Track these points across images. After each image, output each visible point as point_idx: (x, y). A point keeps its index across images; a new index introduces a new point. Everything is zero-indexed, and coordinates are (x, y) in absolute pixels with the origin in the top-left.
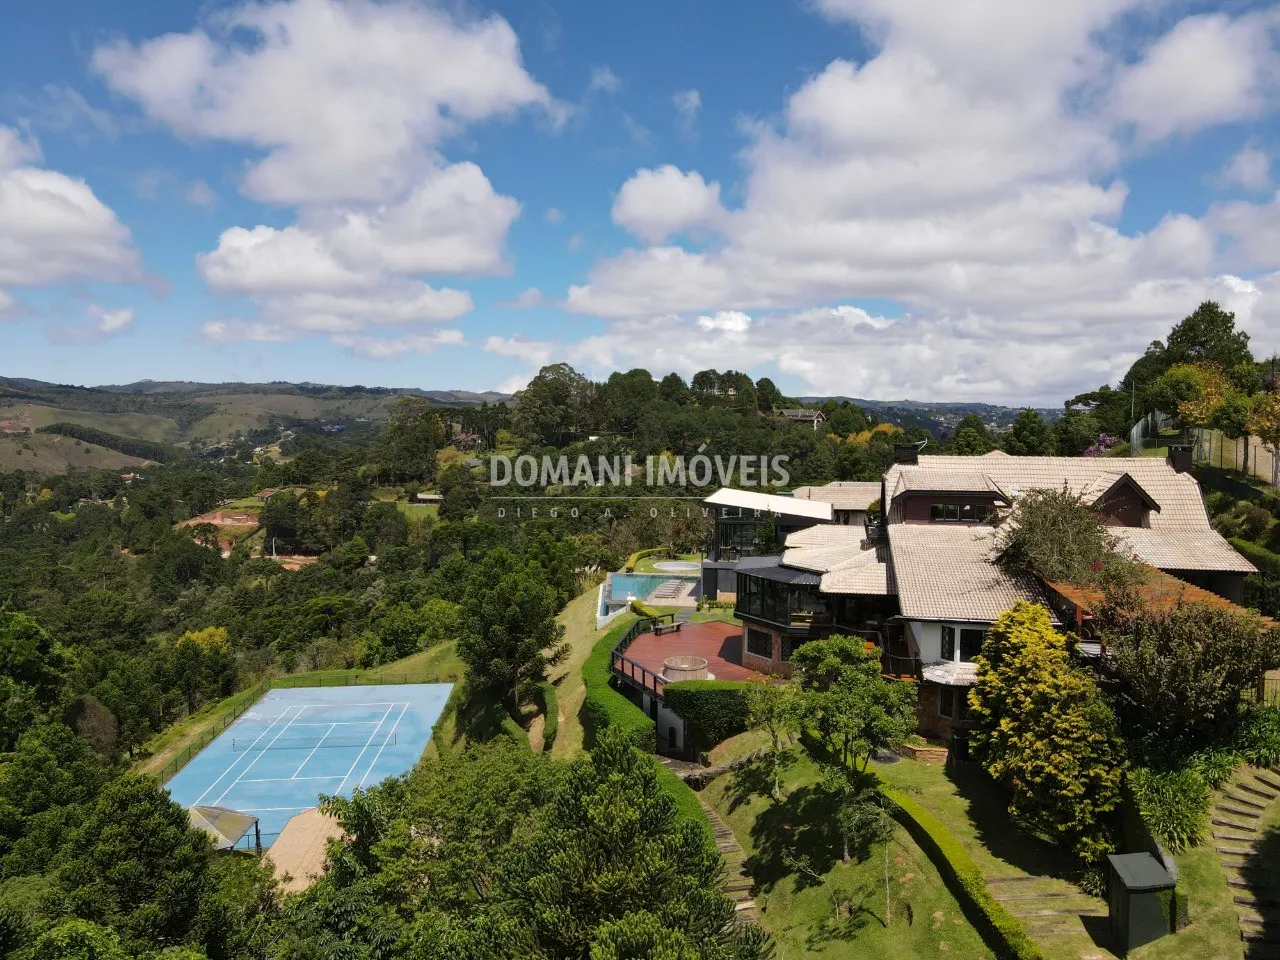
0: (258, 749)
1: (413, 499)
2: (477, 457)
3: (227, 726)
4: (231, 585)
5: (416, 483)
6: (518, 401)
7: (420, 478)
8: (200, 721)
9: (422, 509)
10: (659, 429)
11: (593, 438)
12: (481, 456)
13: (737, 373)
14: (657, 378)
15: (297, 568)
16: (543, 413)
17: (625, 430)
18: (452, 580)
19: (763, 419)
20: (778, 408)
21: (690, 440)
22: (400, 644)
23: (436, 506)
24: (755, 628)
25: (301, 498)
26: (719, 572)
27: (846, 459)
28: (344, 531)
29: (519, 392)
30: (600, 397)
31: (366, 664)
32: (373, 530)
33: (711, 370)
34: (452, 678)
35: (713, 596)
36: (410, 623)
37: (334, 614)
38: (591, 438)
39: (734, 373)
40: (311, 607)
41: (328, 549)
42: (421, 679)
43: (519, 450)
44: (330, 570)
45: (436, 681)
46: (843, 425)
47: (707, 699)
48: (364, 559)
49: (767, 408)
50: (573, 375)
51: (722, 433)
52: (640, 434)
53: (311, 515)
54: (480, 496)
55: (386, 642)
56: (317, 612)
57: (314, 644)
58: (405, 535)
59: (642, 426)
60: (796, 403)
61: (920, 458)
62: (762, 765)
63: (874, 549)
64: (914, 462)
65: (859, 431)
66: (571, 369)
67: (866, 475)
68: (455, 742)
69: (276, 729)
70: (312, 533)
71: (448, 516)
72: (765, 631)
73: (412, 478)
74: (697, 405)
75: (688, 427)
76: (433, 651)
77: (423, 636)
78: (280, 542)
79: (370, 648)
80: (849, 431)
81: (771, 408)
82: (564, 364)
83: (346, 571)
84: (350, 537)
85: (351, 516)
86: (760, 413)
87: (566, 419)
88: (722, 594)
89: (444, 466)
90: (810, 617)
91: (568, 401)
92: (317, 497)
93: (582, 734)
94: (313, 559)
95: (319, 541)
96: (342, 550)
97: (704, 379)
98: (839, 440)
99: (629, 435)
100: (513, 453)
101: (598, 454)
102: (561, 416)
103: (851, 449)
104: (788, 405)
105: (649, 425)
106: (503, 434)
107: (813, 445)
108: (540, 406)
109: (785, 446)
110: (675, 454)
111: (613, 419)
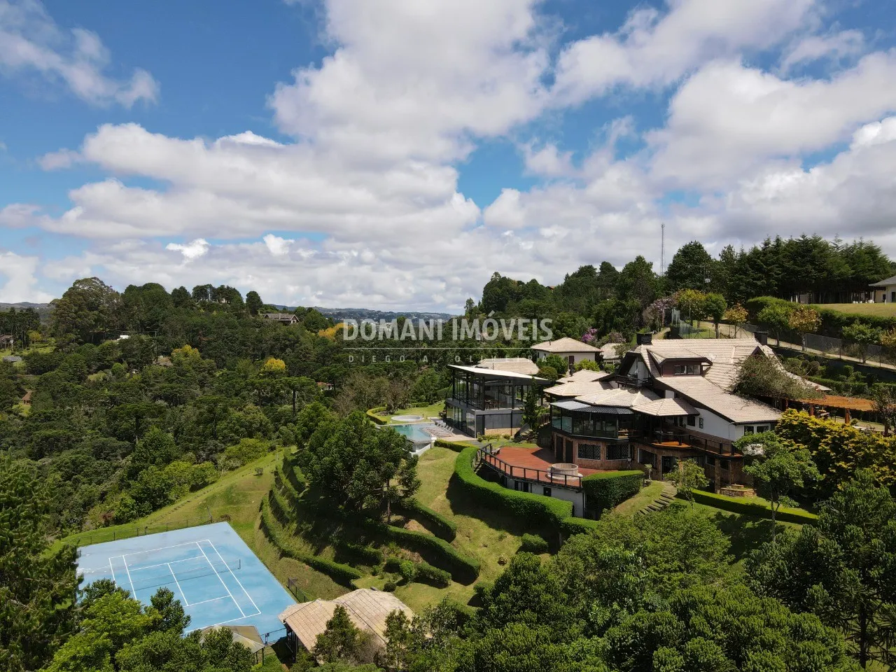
2: (12, 354)
6: (54, 307)
10: (180, 329)
11: (124, 337)
12: (17, 353)
13: (228, 287)
14: (170, 291)
16: (80, 317)
17: (148, 330)
19: (255, 321)
20: (262, 312)
21: (205, 336)
22: (154, 500)
24: (584, 442)
26: (486, 417)
29: (55, 300)
30: (126, 306)
31: (118, 521)
33: (208, 285)
34: (226, 518)
35: (483, 433)
38: (121, 336)
39: (226, 287)
43: (54, 348)
45: (211, 522)
46: (313, 324)
49: (255, 313)
50: (103, 287)
51: (227, 331)
52: (165, 333)
54: (23, 387)
55: (139, 500)
59: (164, 327)
60: (273, 308)
61: (652, 341)
65: (325, 328)
66: (101, 282)
68: (317, 553)
74: (202, 311)
75: (203, 327)
77: (173, 491)
80: (317, 328)
81: (257, 313)
82: (95, 278)
86: (251, 316)
88: (488, 430)
91: (101, 307)
97: (201, 291)
98: (314, 334)
99: (152, 334)
100: (48, 350)
101: (131, 350)
102: (95, 321)
103: (324, 341)
104: (269, 310)
105: (171, 327)
106: (34, 335)
107: (298, 338)
108: (76, 313)
109: (276, 339)
110: (193, 347)
111: (139, 322)
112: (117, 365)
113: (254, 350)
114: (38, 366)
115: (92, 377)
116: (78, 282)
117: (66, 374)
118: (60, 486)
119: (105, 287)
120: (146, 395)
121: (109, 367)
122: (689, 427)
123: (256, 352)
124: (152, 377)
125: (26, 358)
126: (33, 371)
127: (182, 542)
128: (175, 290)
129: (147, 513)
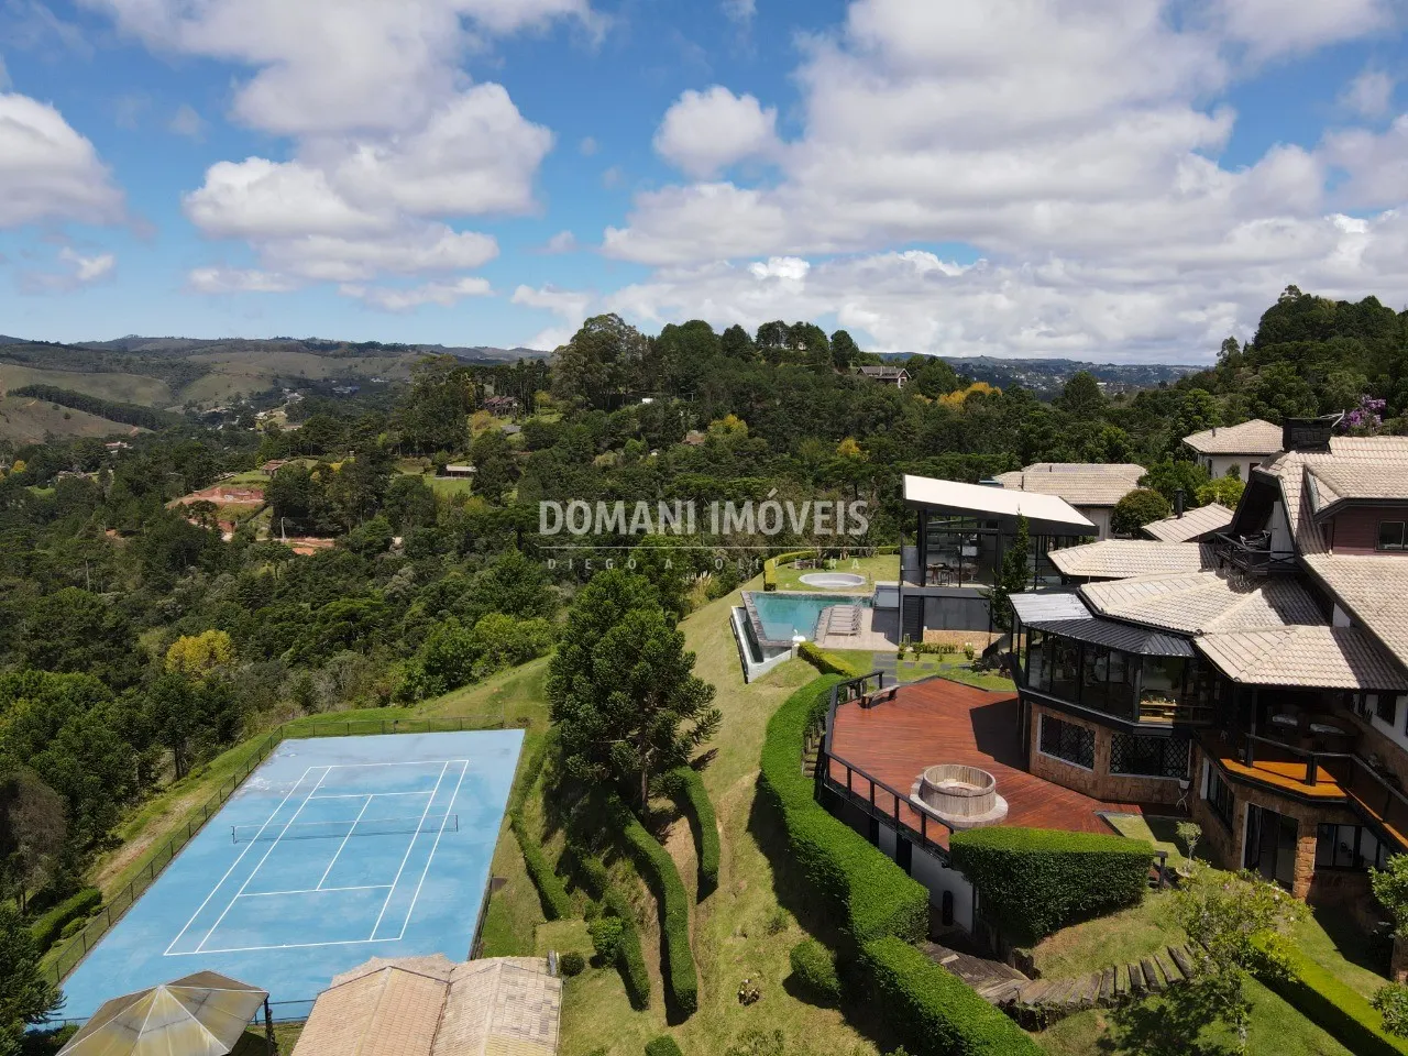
0: (268, 838)
1: (442, 472)
2: (512, 422)
3: (224, 799)
4: (234, 573)
5: (444, 453)
6: (559, 358)
7: (449, 448)
8: (187, 790)
9: (452, 483)
10: (723, 390)
11: (647, 401)
12: (519, 421)
13: (808, 325)
14: (719, 331)
15: (310, 552)
16: (590, 371)
17: (682, 391)
18: (508, 584)
19: (840, 378)
20: (855, 365)
21: (758, 402)
22: (450, 673)
23: (468, 481)
24: (1056, 715)
25: (314, 470)
26: (929, 603)
27: (1031, 431)
28: (364, 509)
29: (560, 348)
30: (654, 354)
31: (406, 698)
32: (397, 508)
33: (778, 322)
34: (523, 722)
35: (919, 636)
36: (462, 644)
37: (358, 620)
38: (643, 400)
39: (804, 325)
40: (331, 613)
41: (345, 530)
42: (481, 723)
43: (562, 415)
44: (347, 555)
45: (501, 726)
46: (932, 384)
47: (1038, 868)
48: (388, 542)
49: (843, 365)
50: (622, 327)
51: (794, 394)
52: (701, 395)
53: (325, 491)
54: (519, 468)
55: (430, 670)
56: (338, 619)
57: (335, 658)
58: (434, 515)
59: (703, 386)
60: (874, 359)
61: (1334, 442)
62: (1171, 1006)
63: (1259, 591)
64: (1324, 448)
65: (951, 390)
66: (621, 320)
67: (1056, 451)
68: (546, 838)
69: (293, 805)
70: (327, 511)
71: (483, 492)
72: (1080, 723)
73: (439, 448)
74: (763, 362)
75: (758, 387)
76: (495, 683)
77: (479, 663)
78: (290, 523)
79: (410, 677)
80: (938, 391)
81: (847, 365)
82: (612, 315)
83: (367, 555)
84: (370, 516)
85: (371, 492)
86: (836, 371)
87: (615, 377)
88: (931, 632)
89: (477, 434)
90: (1170, 709)
91: (619, 358)
92: (330, 470)
93: (769, 872)
94: (328, 543)
95: (335, 520)
96: (361, 532)
97: (769, 331)
98: (929, 401)
99: (688, 398)
100: (555, 418)
101: (653, 420)
102: (609, 375)
103: (943, 412)
104: (866, 361)
105: (711, 385)
106: (542, 396)
107: (899, 407)
108: (586, 364)
109: (867, 408)
110: (740, 418)
111: (669, 378)
112: (631, 442)
113: (832, 425)
114: (538, 439)
115: (599, 458)
116: (590, 321)
117: (564, 453)
118: (419, 624)
119: (626, 327)
120: (662, 488)
121: (622, 445)
122: (1379, 724)
123: (836, 429)
124: (673, 461)
125: (525, 429)
126: (531, 447)
127: (428, 757)
128: (728, 330)
129: (440, 694)
